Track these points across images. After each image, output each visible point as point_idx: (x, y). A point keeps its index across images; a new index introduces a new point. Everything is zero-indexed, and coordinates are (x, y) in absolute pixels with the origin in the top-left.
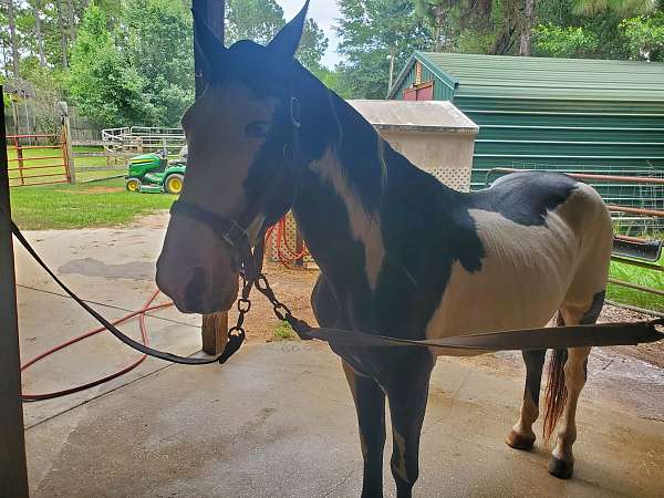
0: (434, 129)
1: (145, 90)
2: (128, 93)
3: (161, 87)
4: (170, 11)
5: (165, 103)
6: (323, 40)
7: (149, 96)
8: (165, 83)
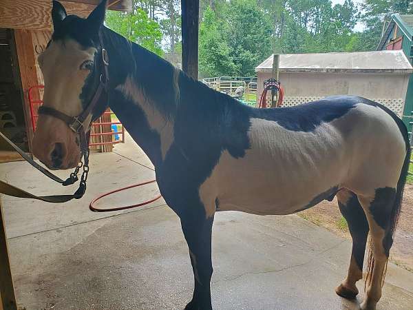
0: (374, 71)
1: (231, 55)
2: (221, 57)
3: (240, 52)
4: (249, 7)
5: (241, 62)
6: (357, 13)
7: (232, 58)
8: (242, 50)
